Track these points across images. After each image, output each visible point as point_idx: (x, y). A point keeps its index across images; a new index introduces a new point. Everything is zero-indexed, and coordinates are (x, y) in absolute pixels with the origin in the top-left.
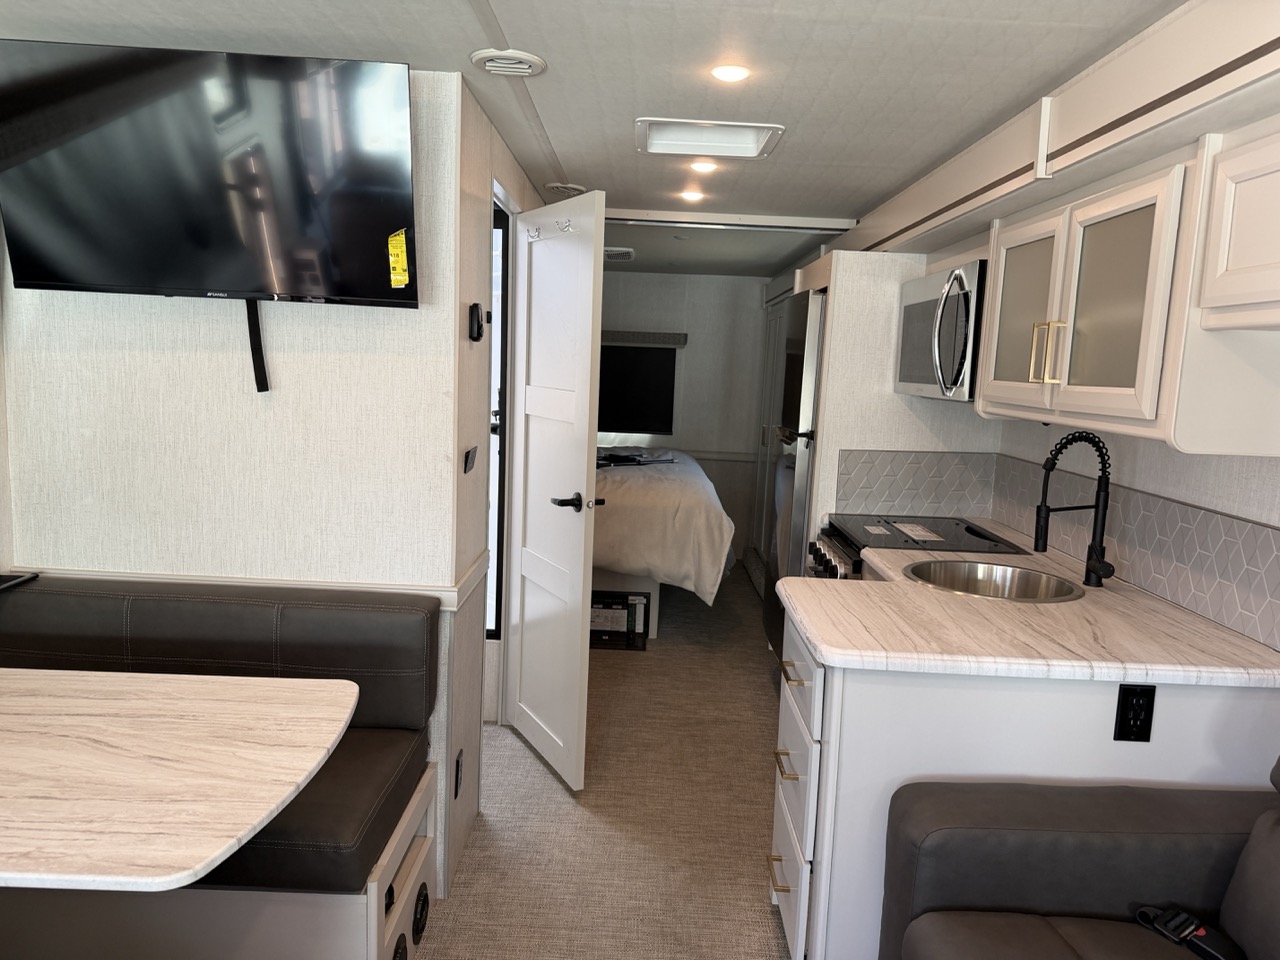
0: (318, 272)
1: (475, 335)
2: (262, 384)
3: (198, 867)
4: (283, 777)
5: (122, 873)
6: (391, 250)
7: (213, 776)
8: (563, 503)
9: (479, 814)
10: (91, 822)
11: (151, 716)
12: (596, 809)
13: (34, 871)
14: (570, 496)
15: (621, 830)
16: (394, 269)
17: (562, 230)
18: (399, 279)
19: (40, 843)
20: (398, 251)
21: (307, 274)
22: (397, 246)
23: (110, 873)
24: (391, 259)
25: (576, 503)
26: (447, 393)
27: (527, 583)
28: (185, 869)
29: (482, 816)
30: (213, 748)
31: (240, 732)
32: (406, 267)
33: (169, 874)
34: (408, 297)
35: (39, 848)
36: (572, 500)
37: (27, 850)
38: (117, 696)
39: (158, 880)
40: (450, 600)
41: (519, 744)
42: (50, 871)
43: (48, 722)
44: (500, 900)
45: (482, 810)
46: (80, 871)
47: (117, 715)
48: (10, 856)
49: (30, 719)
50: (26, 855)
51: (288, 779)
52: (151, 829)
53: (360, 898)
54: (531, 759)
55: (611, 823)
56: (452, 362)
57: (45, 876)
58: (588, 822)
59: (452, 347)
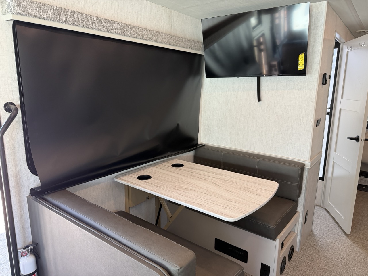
0: (277, 68)
1: (324, 83)
2: (259, 100)
4: (257, 203)
5: (219, 214)
6: (299, 59)
7: (240, 198)
8: (352, 139)
9: (312, 231)
10: (213, 201)
11: (227, 181)
12: (355, 242)
13: (203, 209)
14: (355, 137)
15: (363, 251)
16: (300, 65)
17: (361, 46)
18: (301, 67)
19: (204, 203)
20: (302, 59)
21: (273, 69)
22: (301, 58)
23: (217, 214)
24: (299, 62)
25: (357, 139)
26: (312, 102)
28: (232, 217)
29: (313, 232)
30: (240, 191)
31: (247, 189)
32: (303, 64)
33: (229, 218)
34: (303, 73)
35: (203, 204)
36: (355, 138)
37: (201, 204)
38: (220, 174)
39: (227, 218)
40: (308, 165)
41: (327, 214)
42: (205, 209)
43: (206, 177)
44: (317, 258)
45: (313, 230)
46: (211, 211)
47: (219, 179)
48: (198, 204)
49: (203, 176)
50: (201, 205)
51: (258, 203)
52: (226, 206)
53: (274, 242)
54: (331, 220)
55: (360, 248)
56: (315, 92)
57: (204, 210)
58: (351, 245)
59: (316, 87)
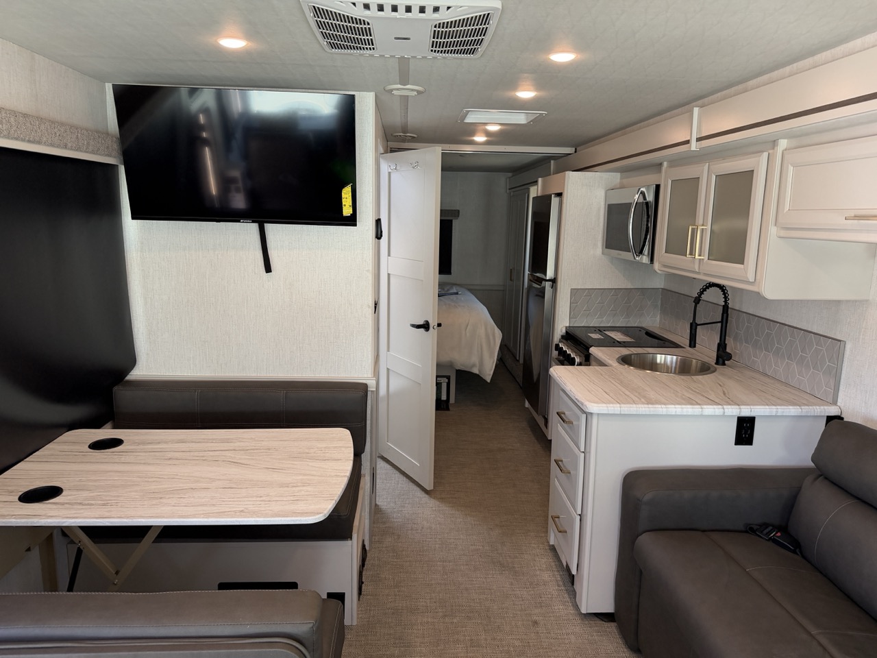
1: (379, 236)
2: (268, 269)
3: (326, 512)
4: (338, 474)
5: (292, 516)
6: (343, 195)
7: (305, 475)
8: (418, 327)
9: (376, 504)
10: (261, 497)
11: (253, 449)
12: (442, 500)
13: (252, 517)
14: (421, 322)
15: (458, 511)
16: (345, 205)
17: (413, 168)
18: (347, 211)
19: (245, 506)
20: (347, 196)
22: (346, 193)
23: (287, 517)
24: (343, 200)
25: (426, 326)
26: (368, 271)
27: (391, 373)
28: (318, 514)
29: (378, 506)
30: (296, 463)
31: (304, 455)
32: (351, 204)
33: (314, 515)
34: (352, 221)
35: (246, 508)
36: (424, 325)
37: (241, 509)
38: (228, 441)
39: (311, 518)
40: (372, 384)
41: (388, 467)
42: (258, 517)
43: (202, 455)
44: (401, 549)
45: (377, 503)
46: (272, 516)
47: (234, 450)
48: (235, 512)
49: (192, 454)
50: (242, 511)
51: (342, 474)
52: (292, 498)
53: (348, 543)
54: (397, 475)
55: (452, 507)
56: (371, 254)
57: (258, 519)
58: (439, 507)
59: (371, 245)
